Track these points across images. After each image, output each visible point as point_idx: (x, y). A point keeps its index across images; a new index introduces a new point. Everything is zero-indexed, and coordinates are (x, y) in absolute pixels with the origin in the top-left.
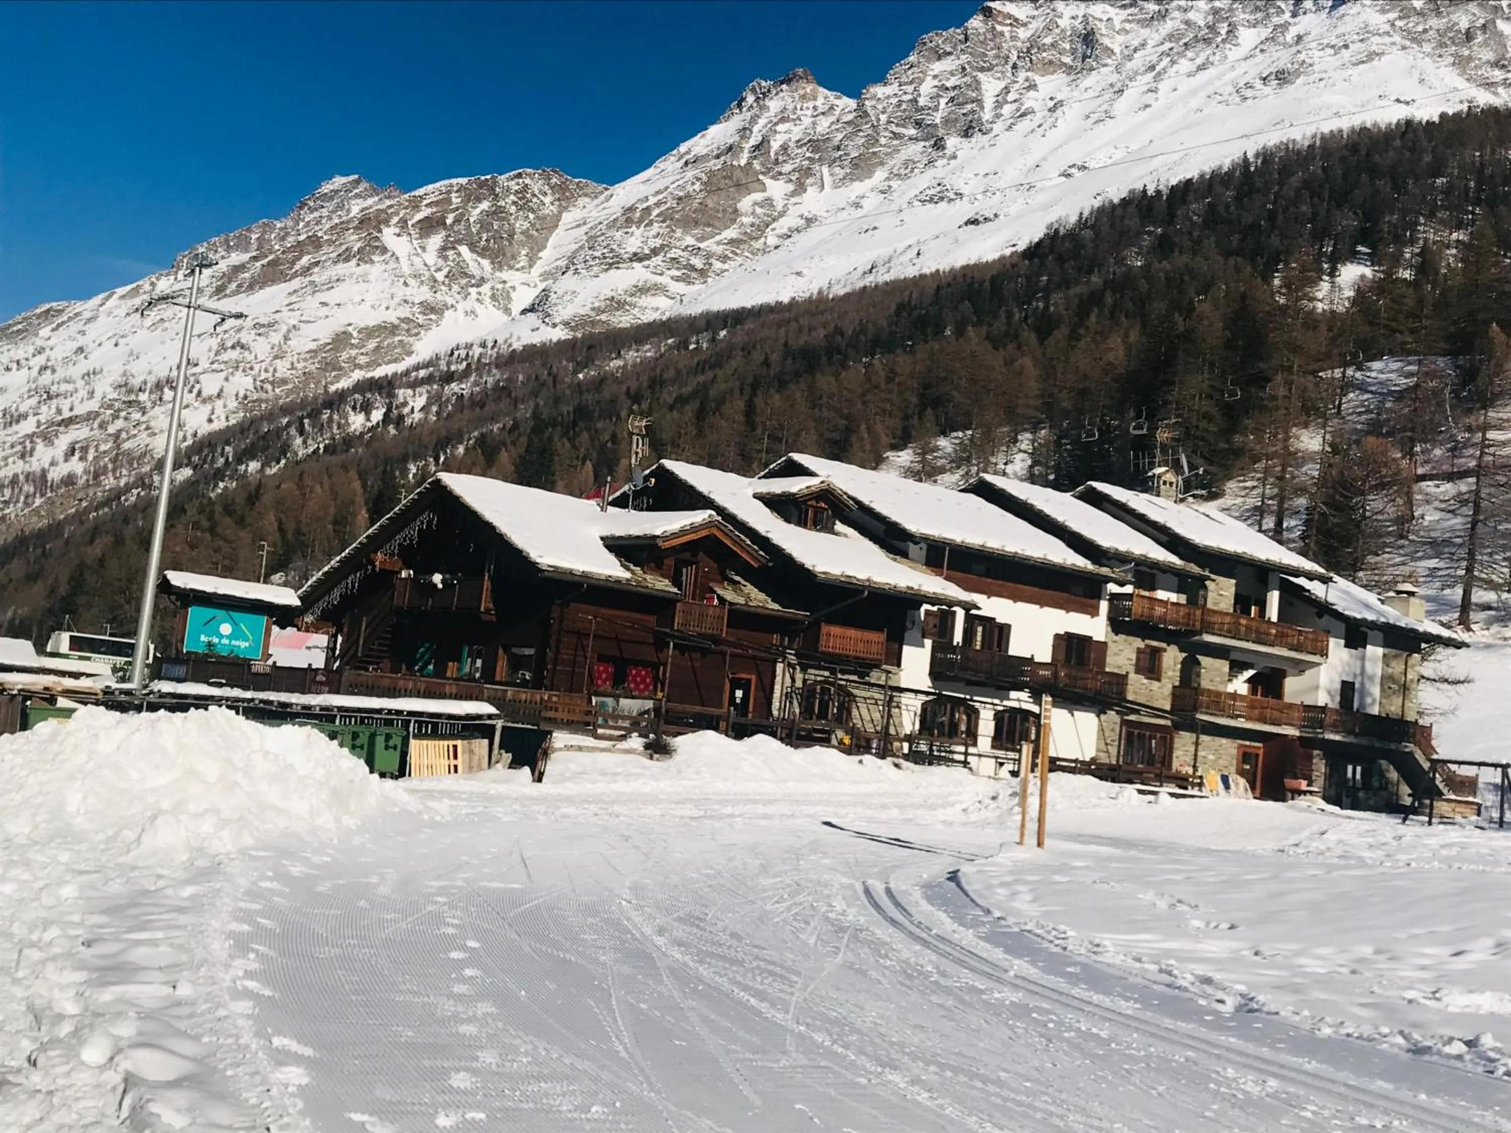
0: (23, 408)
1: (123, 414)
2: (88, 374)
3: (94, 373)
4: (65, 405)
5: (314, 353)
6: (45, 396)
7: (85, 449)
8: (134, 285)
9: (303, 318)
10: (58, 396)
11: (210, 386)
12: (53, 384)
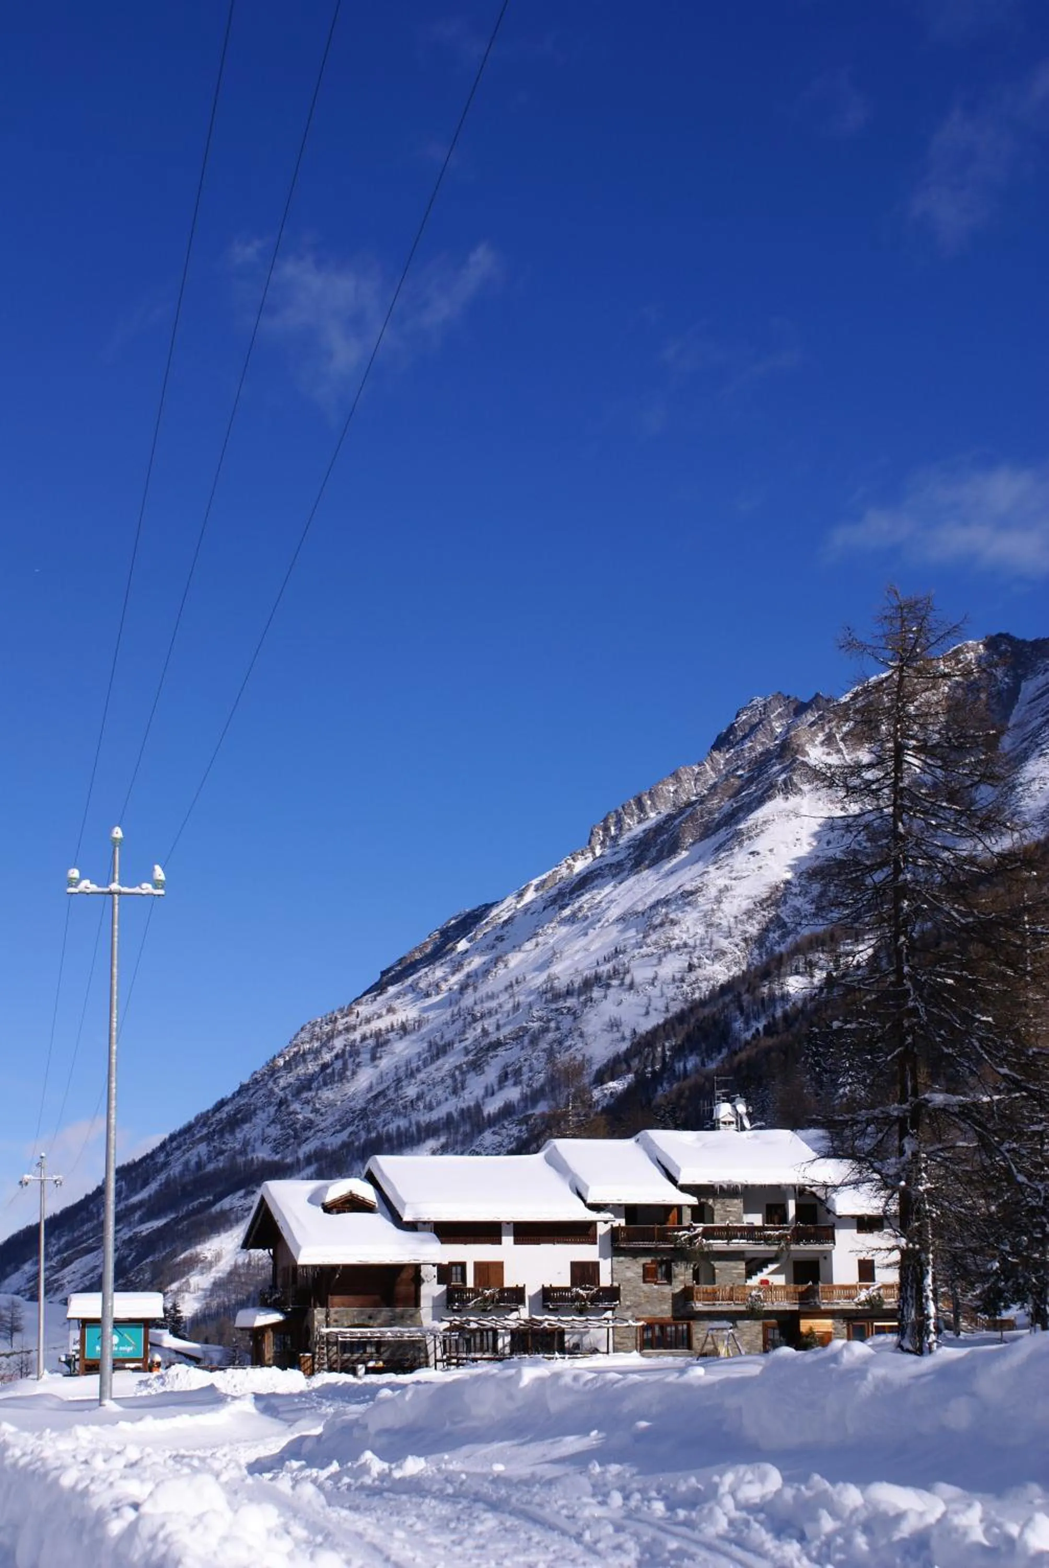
0: (448, 1037)
1: (553, 1025)
2: (511, 986)
3: (517, 982)
4: (489, 1024)
5: (749, 914)
6: (469, 1018)
7: (518, 1072)
8: (550, 872)
9: (734, 875)
10: (483, 1016)
11: (640, 974)
12: (475, 1003)
